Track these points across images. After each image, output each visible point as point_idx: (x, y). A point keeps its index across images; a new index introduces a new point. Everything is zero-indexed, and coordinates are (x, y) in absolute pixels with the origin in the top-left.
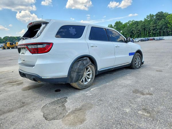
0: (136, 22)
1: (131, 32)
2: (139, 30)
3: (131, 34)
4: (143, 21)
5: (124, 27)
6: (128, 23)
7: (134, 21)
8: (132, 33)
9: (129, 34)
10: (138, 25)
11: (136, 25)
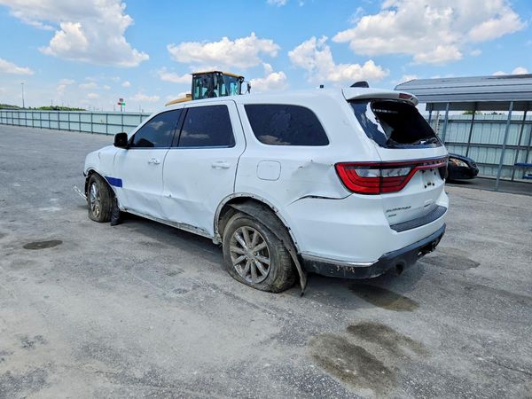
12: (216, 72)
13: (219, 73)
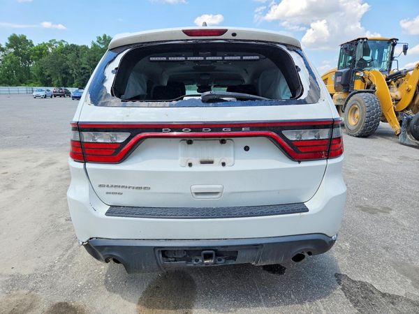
0: (73, 46)
1: (64, 70)
2: (83, 68)
3: (64, 76)
4: (90, 47)
5: (41, 54)
6: (50, 45)
7: (64, 44)
8: (67, 73)
9: (59, 75)
10: (80, 55)
11: (74, 54)
12: (359, 39)
13: (363, 39)
